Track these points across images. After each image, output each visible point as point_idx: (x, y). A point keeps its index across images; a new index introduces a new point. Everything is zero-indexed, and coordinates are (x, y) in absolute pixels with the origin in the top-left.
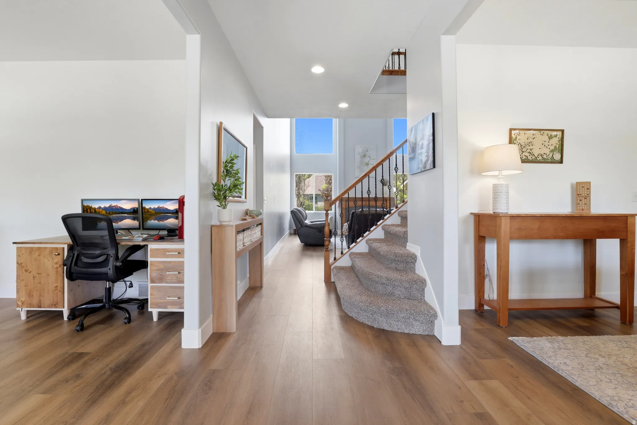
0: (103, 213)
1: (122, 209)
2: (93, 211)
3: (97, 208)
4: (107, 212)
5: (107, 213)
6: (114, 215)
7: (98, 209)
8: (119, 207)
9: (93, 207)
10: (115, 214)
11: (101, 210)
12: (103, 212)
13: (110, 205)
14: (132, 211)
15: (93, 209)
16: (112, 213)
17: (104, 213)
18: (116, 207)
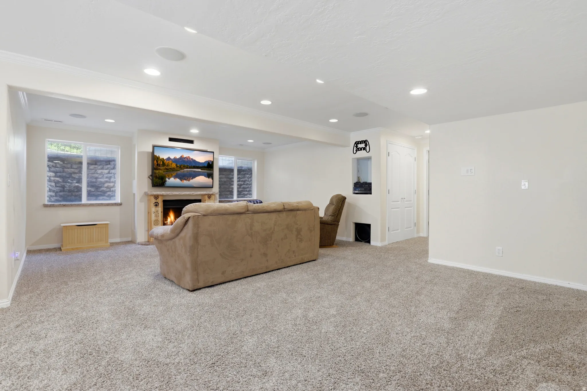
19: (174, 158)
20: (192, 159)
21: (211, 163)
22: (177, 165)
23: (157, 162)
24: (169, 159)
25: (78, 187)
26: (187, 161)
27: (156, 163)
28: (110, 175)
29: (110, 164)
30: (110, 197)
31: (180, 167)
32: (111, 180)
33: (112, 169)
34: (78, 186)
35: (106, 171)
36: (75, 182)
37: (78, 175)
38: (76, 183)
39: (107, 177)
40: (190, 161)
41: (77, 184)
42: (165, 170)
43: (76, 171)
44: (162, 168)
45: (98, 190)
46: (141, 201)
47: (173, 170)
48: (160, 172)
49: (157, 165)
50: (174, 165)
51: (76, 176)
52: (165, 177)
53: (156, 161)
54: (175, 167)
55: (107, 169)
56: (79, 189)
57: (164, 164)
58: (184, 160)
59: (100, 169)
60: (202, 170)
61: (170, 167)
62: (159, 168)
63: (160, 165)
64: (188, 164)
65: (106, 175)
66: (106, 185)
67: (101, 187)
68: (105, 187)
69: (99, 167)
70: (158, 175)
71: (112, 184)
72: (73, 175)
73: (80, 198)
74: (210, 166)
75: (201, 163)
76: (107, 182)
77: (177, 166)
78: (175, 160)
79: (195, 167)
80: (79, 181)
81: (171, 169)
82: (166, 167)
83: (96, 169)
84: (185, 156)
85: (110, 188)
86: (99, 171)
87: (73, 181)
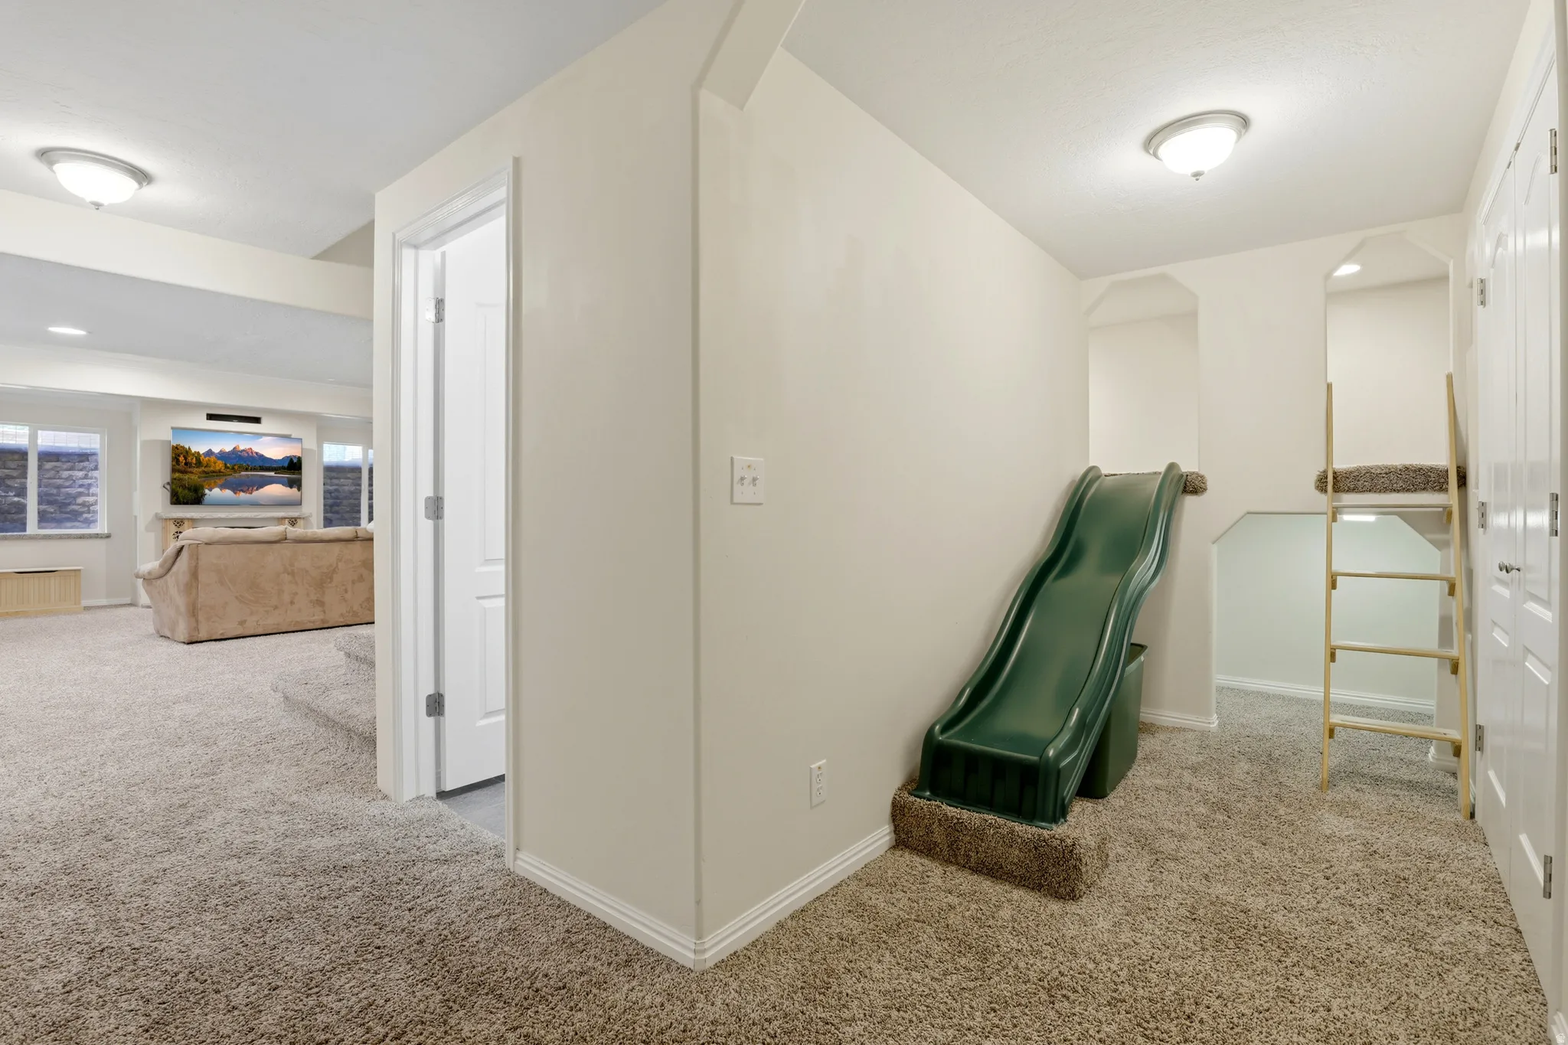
19: (221, 451)
20: (257, 453)
21: (295, 461)
22: (226, 465)
23: (186, 459)
24: (210, 453)
25: (18, 503)
26: (247, 457)
27: (184, 461)
28: (90, 481)
29: (88, 460)
30: (90, 523)
31: (233, 468)
32: (91, 491)
33: (92, 470)
34: (19, 501)
35: (81, 474)
36: (12, 494)
37: (18, 481)
38: (15, 496)
39: (81, 486)
40: (253, 457)
41: (16, 499)
42: (203, 475)
43: (15, 473)
44: (195, 470)
45: (63, 510)
46: (147, 529)
47: (218, 474)
48: (193, 478)
49: (186, 464)
50: (220, 465)
51: (16, 484)
52: (202, 488)
53: (184, 456)
54: (223, 468)
55: (81, 470)
56: (22, 509)
57: (199, 463)
58: (240, 455)
59: (67, 470)
60: (279, 473)
61: (212, 469)
62: (189, 470)
63: (191, 464)
64: (249, 463)
65: (80, 482)
66: (80, 500)
67: (69, 504)
68: (79, 505)
69: (65, 467)
70: (188, 482)
71: (91, 499)
72: (9, 482)
73: (23, 526)
74: (293, 466)
75: (275, 461)
76: (80, 494)
77: (226, 467)
78: (223, 456)
79: (263, 469)
80: (22, 492)
81: (214, 472)
82: (203, 468)
83: (58, 469)
84: (242, 448)
85: (89, 506)
86: (65, 474)
87: (7, 493)
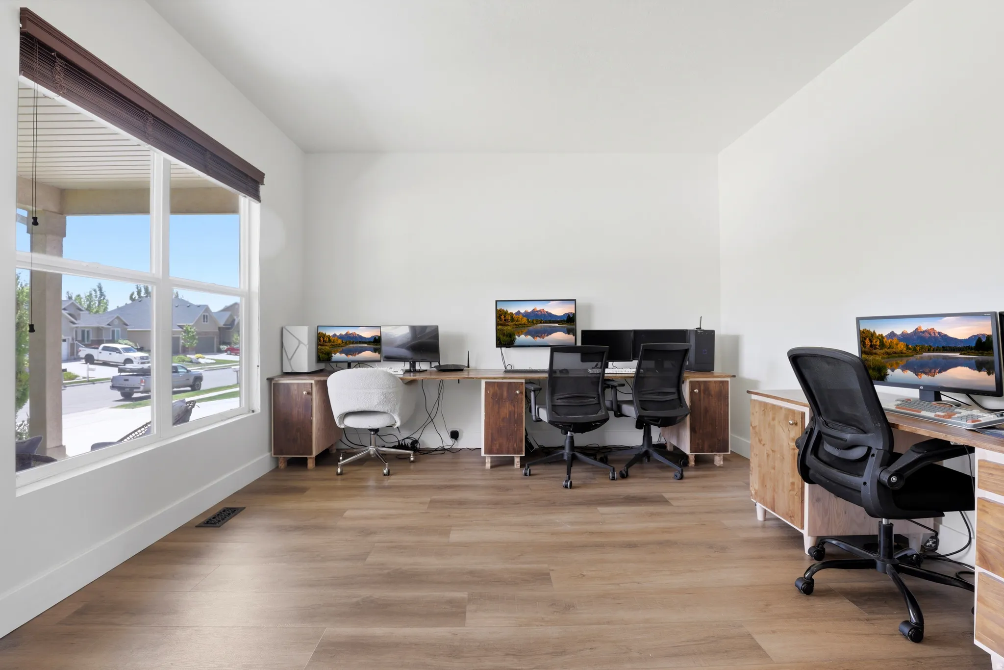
0: (900, 349)
1: (945, 337)
2: (878, 343)
3: (886, 336)
4: (910, 346)
5: (910, 349)
6: (924, 354)
7: (888, 339)
8: (937, 335)
9: (877, 334)
10: (929, 351)
11: (895, 341)
12: (899, 346)
13: (917, 329)
14: (973, 344)
15: (877, 337)
16: (922, 348)
17: (902, 346)
18: (930, 334)
